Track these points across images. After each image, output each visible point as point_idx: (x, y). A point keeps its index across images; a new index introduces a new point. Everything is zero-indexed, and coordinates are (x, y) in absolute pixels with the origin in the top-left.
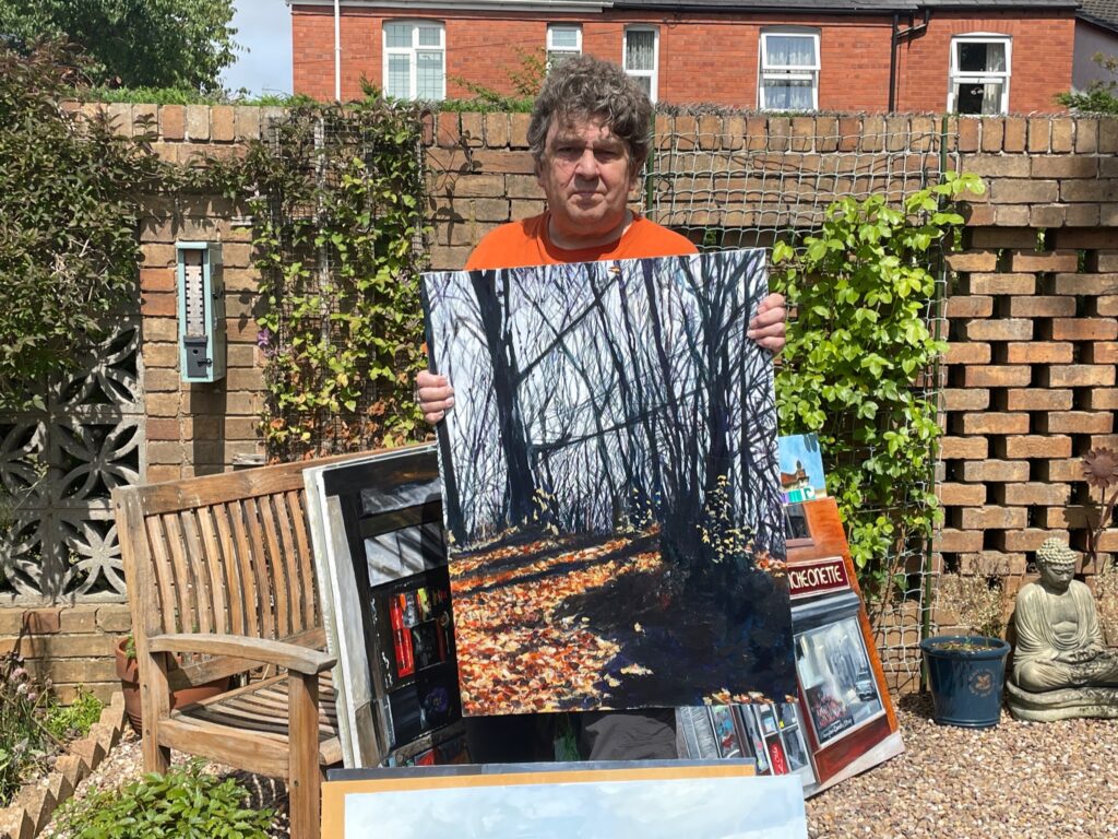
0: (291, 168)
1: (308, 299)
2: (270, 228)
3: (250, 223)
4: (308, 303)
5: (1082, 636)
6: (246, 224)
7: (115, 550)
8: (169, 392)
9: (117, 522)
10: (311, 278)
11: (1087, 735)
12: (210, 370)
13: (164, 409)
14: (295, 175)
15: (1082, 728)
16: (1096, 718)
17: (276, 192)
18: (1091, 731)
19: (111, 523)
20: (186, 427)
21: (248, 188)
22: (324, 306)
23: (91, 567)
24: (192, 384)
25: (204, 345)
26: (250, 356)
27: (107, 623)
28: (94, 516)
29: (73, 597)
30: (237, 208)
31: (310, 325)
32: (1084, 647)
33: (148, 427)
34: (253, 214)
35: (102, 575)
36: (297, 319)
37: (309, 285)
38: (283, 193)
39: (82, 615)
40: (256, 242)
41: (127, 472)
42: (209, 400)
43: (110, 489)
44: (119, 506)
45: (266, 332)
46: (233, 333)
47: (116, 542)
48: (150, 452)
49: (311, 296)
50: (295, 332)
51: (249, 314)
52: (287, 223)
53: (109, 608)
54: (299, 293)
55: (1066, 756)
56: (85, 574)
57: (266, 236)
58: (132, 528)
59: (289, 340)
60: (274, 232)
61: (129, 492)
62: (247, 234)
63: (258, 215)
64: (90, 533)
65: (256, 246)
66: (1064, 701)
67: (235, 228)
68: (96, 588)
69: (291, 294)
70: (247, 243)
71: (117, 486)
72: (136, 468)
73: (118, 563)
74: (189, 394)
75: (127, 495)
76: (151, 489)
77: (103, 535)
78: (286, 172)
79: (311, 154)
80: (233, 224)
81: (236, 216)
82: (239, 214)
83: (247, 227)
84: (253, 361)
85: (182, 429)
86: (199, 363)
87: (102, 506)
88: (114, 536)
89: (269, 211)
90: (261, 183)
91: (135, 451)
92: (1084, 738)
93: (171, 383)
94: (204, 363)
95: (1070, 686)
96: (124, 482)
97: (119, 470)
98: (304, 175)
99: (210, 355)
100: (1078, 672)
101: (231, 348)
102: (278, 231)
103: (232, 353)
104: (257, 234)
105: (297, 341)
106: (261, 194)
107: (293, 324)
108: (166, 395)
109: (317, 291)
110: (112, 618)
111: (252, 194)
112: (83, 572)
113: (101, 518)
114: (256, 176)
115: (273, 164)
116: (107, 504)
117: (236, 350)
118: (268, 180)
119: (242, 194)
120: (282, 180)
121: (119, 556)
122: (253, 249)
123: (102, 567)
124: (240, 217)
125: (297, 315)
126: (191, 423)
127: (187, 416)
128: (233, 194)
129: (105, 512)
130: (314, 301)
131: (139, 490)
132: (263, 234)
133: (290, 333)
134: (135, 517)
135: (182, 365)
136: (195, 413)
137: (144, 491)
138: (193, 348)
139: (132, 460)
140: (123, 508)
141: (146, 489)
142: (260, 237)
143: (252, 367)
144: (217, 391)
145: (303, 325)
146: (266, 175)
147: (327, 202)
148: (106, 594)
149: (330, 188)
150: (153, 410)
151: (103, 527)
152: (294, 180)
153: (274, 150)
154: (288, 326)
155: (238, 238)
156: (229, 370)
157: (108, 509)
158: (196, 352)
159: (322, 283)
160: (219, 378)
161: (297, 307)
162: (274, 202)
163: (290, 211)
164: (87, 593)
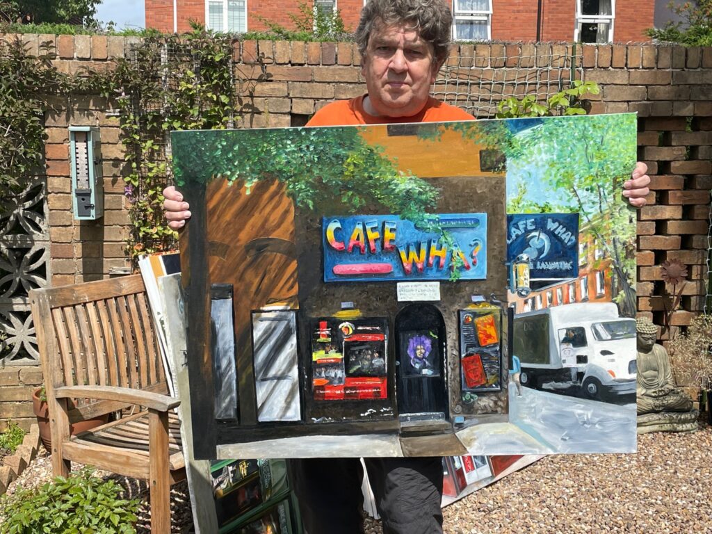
0: (146, 77)
1: (158, 164)
2: (132, 117)
3: (118, 114)
4: (158, 167)
5: (661, 380)
6: (116, 114)
7: (32, 331)
8: (65, 226)
9: (33, 312)
10: (159, 150)
11: (664, 443)
12: (93, 212)
13: (62, 238)
14: (148, 82)
15: (661, 438)
16: (670, 432)
17: (135, 93)
18: (666, 440)
19: (29, 313)
20: (78, 250)
21: (117, 91)
22: (169, 169)
23: (16, 341)
24: (81, 221)
25: (89, 195)
26: (120, 202)
27: (26, 379)
28: (16, 308)
29: (3, 362)
30: (110, 104)
31: (159, 182)
32: (662, 386)
33: (52, 249)
34: (120, 108)
35: (22, 347)
36: (150, 178)
37: (159, 155)
38: (140, 93)
39: (10, 374)
40: (123, 126)
41: (38, 279)
42: (93, 231)
43: (27, 291)
44: (33, 302)
45: (130, 186)
46: (108, 187)
47: (32, 325)
48: (54, 266)
49: (159, 162)
50: (150, 187)
51: (119, 175)
52: (143, 114)
53: (28, 369)
54: (152, 160)
55: (651, 456)
56: (12, 346)
57: (130, 123)
58: (43, 316)
59: (146, 191)
60: (134, 120)
61: (40, 293)
62: (116, 121)
63: (124, 109)
64: (14, 319)
65: (122, 129)
66: (650, 421)
67: (108, 117)
68: (19, 356)
69: (147, 161)
70: (117, 127)
71: (31, 288)
72: (44, 276)
73: (33, 339)
74: (79, 228)
75: (39, 295)
76: (56, 291)
77: (23, 320)
78: (142, 80)
79: (159, 68)
80: (107, 114)
81: (109, 109)
82: (111, 108)
83: (117, 117)
84: (122, 206)
85: (75, 251)
86: (86, 207)
87: (22, 302)
88: (30, 321)
89: (131, 106)
90: (125, 87)
91: (44, 265)
92: (662, 445)
93: (67, 220)
94: (89, 207)
95: (653, 411)
96: (36, 286)
97: (33, 278)
98: (155, 82)
99: (93, 201)
100: (658, 403)
101: (107, 197)
102: (137, 119)
103: (108, 200)
104: (123, 121)
105: (151, 192)
106: (126, 95)
107: (148, 181)
108: (64, 228)
109: (164, 159)
110: (30, 375)
111: (120, 94)
112: (10, 345)
113: (21, 310)
114: (122, 82)
115: (133, 75)
116: (25, 301)
117: (110, 198)
118: (130, 85)
119: (113, 94)
120: (139, 85)
121: (34, 335)
122: (121, 131)
123: (22, 342)
124: (112, 110)
125: (150, 175)
126: (81, 247)
127: (78, 242)
128: (107, 95)
129: (24, 306)
130: (162, 166)
131: (47, 291)
132: (127, 122)
133: (146, 187)
134: (45, 309)
135: (74, 209)
136: (83, 240)
137: (50, 292)
138: (81, 197)
139: (41, 271)
140: (36, 303)
141: (52, 291)
142: (126, 123)
143: (121, 209)
144: (98, 225)
145: (155, 181)
146: (129, 82)
147: (170, 100)
148: (26, 359)
149: (171, 90)
150: (55, 238)
151: (23, 316)
152: (147, 85)
153: (134, 65)
154: (144, 182)
155: (111, 124)
156: (105, 211)
157: (25, 304)
158: (83, 199)
159: (167, 154)
160: (99, 216)
161: (150, 170)
162: (135, 100)
163: (145, 106)
164: (13, 359)
